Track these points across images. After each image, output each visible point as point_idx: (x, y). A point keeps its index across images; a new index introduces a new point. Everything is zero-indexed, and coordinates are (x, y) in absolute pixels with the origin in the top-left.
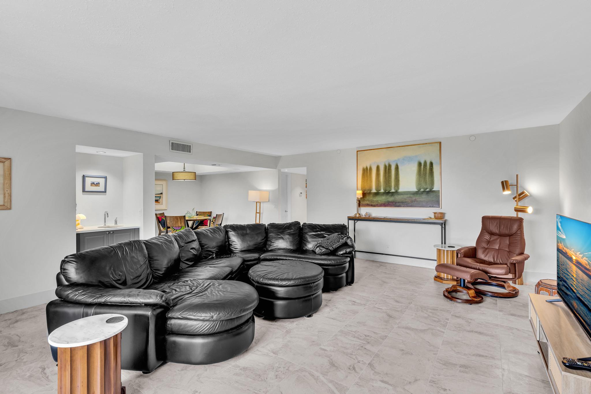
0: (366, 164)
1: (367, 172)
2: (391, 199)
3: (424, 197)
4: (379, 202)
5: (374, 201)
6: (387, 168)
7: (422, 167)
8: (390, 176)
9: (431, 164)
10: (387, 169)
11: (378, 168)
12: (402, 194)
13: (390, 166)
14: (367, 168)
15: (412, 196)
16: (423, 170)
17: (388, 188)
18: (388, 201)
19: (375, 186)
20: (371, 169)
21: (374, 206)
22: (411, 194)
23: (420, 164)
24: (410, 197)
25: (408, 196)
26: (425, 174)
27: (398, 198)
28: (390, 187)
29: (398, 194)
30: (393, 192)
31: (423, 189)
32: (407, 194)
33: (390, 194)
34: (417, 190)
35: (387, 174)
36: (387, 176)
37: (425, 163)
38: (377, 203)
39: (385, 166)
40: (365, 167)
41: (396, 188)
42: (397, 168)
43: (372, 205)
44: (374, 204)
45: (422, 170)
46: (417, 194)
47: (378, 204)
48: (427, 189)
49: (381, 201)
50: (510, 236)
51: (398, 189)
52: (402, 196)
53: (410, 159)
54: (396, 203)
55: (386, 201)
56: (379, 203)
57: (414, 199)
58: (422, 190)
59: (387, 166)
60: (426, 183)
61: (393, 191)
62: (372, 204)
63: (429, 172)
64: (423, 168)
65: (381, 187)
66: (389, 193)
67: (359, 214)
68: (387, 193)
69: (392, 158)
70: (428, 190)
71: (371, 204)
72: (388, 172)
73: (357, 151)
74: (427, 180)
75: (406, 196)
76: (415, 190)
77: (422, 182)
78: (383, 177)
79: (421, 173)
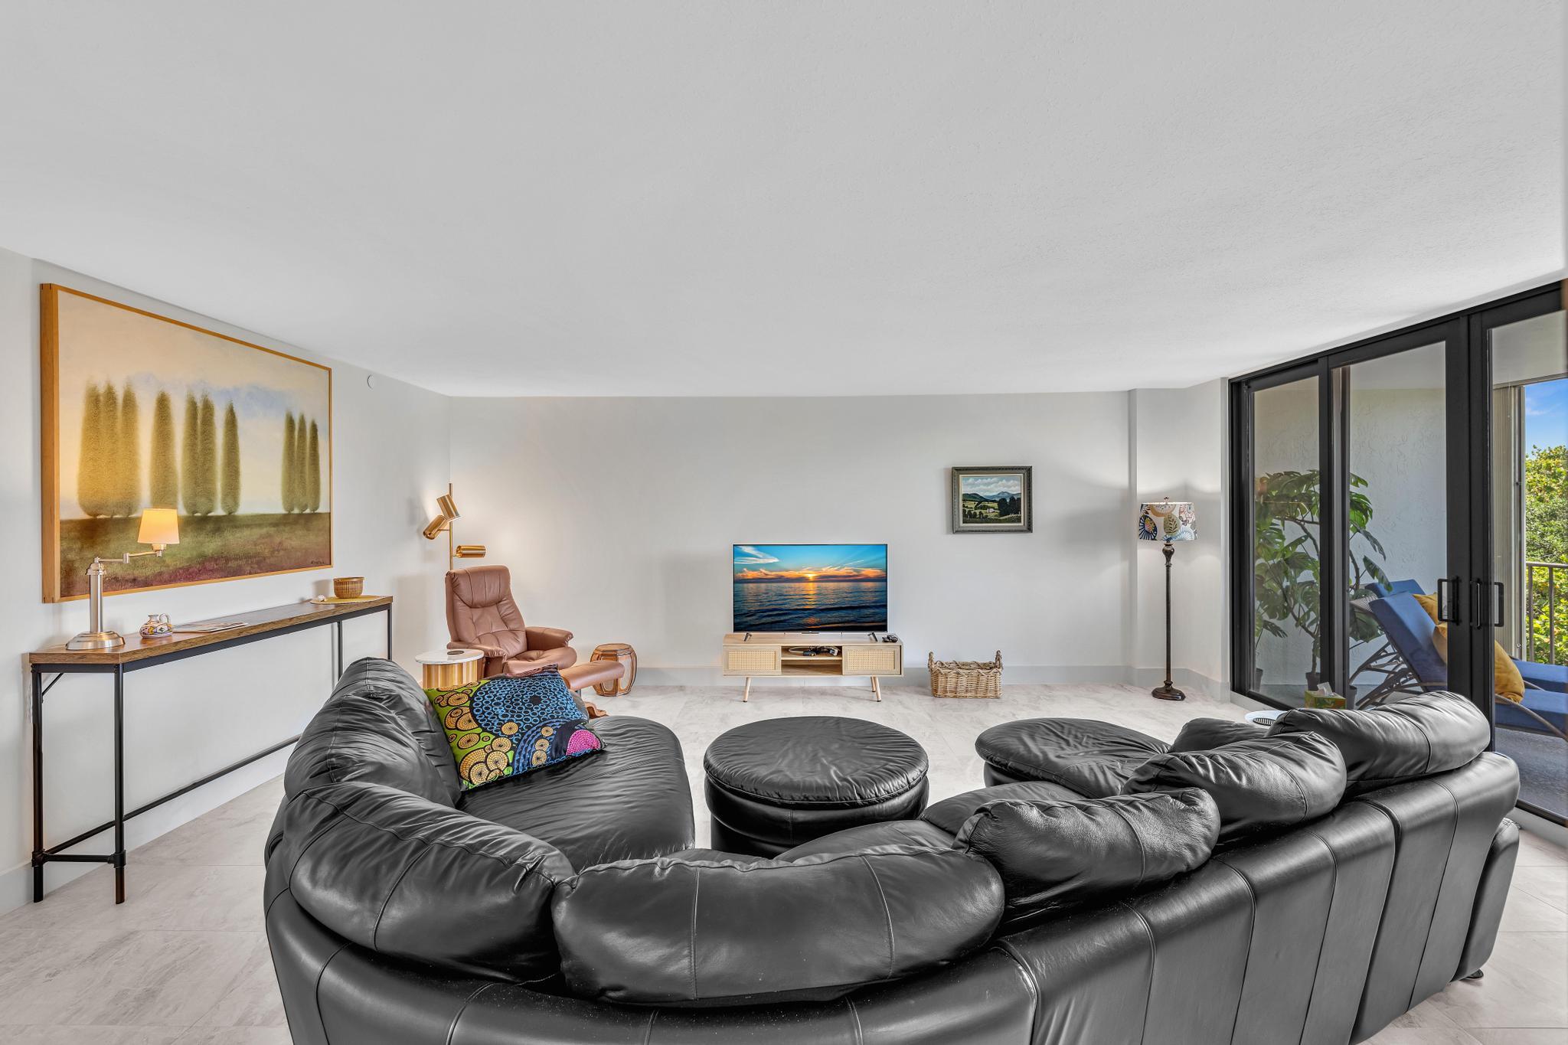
1: (109, 413)
2: (210, 546)
3: (298, 539)
4: (168, 560)
7: (296, 433)
8: (208, 451)
9: (314, 430)
10: (200, 416)
11: (163, 405)
12: (248, 526)
13: (208, 408)
14: (110, 393)
15: (272, 530)
16: (298, 446)
17: (203, 500)
19: (153, 488)
20: (129, 401)
22: (270, 524)
23: (290, 422)
24: (269, 536)
25: (264, 531)
26: (303, 459)
27: (236, 541)
28: (210, 495)
29: (236, 527)
30: (218, 519)
31: (297, 508)
32: (260, 526)
33: (210, 527)
34: (283, 512)
35: (199, 442)
36: (199, 448)
37: (302, 421)
38: (157, 570)
39: (193, 405)
40: (102, 390)
41: (230, 502)
42: (231, 422)
43: (134, 580)
44: (148, 572)
45: (296, 444)
46: (285, 525)
47: (160, 574)
48: (306, 507)
49: (174, 556)
50: (497, 602)
51: (236, 503)
52: (246, 532)
54: (227, 560)
55: (195, 553)
56: (168, 566)
57: (277, 540)
58: (296, 511)
59: (200, 405)
60: (304, 489)
61: (219, 511)
62: (138, 573)
63: (311, 454)
64: (299, 440)
65: (175, 494)
66: (205, 520)
68: (199, 521)
70: (308, 511)
71: (132, 577)
72: (204, 432)
74: (307, 478)
75: (256, 533)
76: (280, 510)
77: (296, 486)
78: (184, 452)
79: (293, 452)
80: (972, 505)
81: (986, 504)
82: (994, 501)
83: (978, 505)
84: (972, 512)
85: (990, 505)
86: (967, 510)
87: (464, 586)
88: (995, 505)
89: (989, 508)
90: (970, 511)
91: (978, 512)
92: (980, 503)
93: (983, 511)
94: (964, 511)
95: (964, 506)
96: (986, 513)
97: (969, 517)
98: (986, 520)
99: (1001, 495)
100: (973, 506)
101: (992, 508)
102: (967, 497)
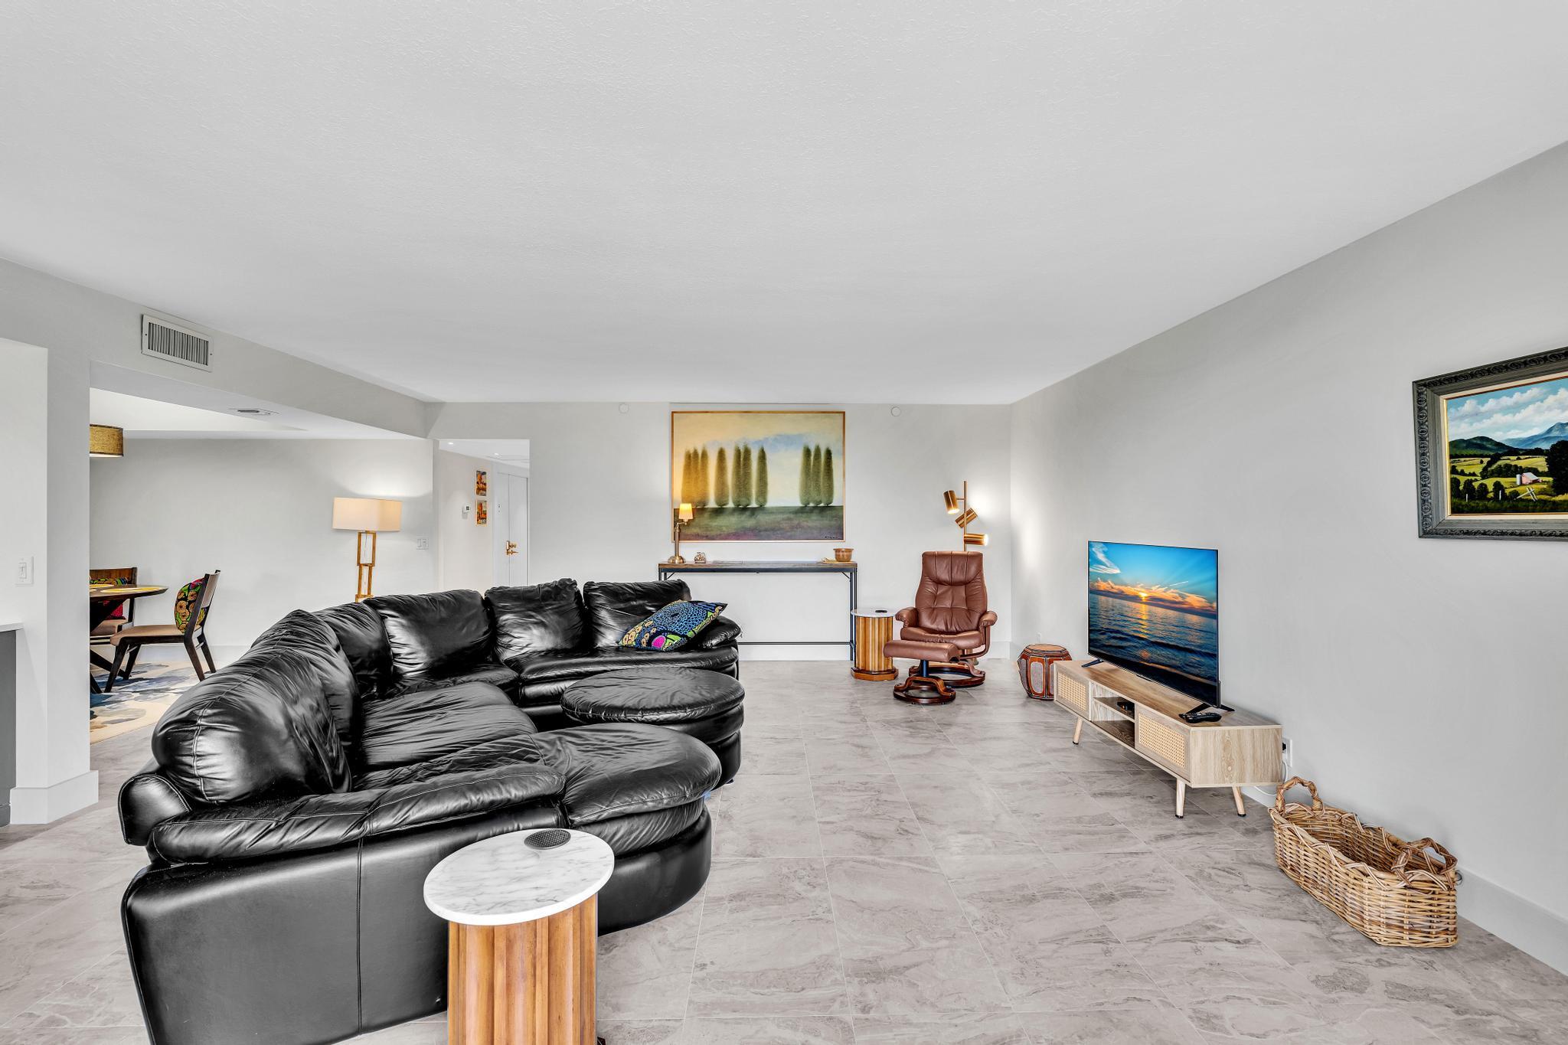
0: (697, 444)
1: (695, 461)
2: (749, 522)
3: (814, 521)
4: (724, 529)
5: (711, 527)
6: (742, 456)
7: (812, 458)
8: (747, 475)
9: (829, 453)
10: (743, 458)
11: (721, 454)
12: (772, 513)
13: (747, 452)
14: (696, 453)
15: (792, 516)
16: (814, 465)
17: (744, 499)
18: (743, 527)
19: (716, 494)
20: (704, 455)
21: (712, 538)
22: (790, 513)
23: (807, 452)
24: (789, 519)
25: (785, 516)
26: (817, 473)
27: (764, 520)
28: (748, 496)
29: (766, 513)
30: (753, 509)
31: (814, 503)
32: (782, 513)
33: (748, 513)
34: (801, 505)
35: (741, 470)
36: (742, 472)
37: (818, 450)
38: (719, 532)
39: (738, 452)
40: (692, 452)
41: (761, 499)
42: (762, 457)
43: (707, 536)
44: (713, 533)
45: (812, 464)
46: (802, 513)
47: (720, 535)
48: (820, 502)
49: (727, 527)
50: (965, 583)
51: (765, 501)
52: (772, 517)
53: (787, 440)
54: (760, 531)
55: (740, 526)
56: (724, 531)
57: (796, 522)
58: (811, 505)
59: (742, 451)
60: (819, 491)
61: (754, 505)
62: (708, 533)
63: (825, 469)
64: (814, 462)
65: (728, 496)
66: (745, 509)
67: (681, 558)
68: (742, 509)
69: (753, 434)
70: (822, 505)
72: (744, 465)
73: (673, 413)
74: (821, 484)
75: (780, 517)
76: (799, 504)
77: (812, 489)
78: (733, 475)
79: (810, 469)
80: (1474, 466)
81: (1513, 460)
82: (1538, 452)
83: (1490, 464)
84: (1476, 485)
85: (1524, 462)
86: (1462, 479)
87: (932, 563)
88: (1540, 463)
89: (1521, 471)
90: (1469, 483)
91: (1490, 483)
92: (1495, 458)
93: (1504, 481)
94: (1455, 483)
95: (1453, 470)
96: (1514, 485)
97: (1468, 498)
98: (1514, 503)
99: (1555, 433)
100: (1478, 469)
101: (1529, 470)
102: (1460, 449)
